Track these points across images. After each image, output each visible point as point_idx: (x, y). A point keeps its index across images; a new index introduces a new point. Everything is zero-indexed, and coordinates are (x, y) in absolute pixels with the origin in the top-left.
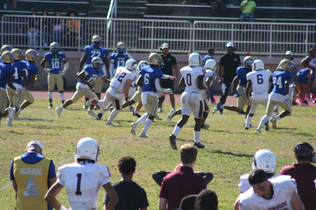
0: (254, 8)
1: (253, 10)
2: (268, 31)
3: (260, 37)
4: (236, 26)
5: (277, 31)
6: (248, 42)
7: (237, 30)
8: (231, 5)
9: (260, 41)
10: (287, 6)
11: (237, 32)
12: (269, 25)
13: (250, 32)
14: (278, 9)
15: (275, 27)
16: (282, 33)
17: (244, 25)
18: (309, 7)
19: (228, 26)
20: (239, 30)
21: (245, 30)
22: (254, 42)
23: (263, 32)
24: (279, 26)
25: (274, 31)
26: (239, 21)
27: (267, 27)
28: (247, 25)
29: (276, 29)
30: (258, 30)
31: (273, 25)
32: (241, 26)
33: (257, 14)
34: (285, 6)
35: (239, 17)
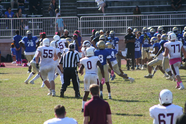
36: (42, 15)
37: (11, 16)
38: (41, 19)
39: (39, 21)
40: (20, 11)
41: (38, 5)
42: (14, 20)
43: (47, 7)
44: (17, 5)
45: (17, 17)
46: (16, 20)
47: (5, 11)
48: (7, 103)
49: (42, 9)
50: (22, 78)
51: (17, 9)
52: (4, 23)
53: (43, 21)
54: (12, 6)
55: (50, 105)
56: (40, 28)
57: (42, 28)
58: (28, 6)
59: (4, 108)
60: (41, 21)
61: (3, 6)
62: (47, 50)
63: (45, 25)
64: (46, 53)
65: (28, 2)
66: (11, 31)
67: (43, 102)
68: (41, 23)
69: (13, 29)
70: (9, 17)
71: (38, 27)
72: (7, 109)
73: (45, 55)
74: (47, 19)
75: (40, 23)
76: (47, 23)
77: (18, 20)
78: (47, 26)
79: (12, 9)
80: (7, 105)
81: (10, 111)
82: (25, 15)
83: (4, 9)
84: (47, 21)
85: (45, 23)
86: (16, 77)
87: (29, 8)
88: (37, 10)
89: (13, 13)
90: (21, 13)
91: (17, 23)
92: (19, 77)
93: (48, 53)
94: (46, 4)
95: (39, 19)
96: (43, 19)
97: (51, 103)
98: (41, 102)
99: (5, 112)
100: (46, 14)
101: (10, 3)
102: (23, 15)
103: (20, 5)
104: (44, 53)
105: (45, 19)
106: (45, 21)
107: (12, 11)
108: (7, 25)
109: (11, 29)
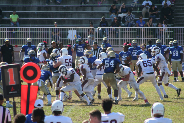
0: (18, 18)
1: (17, 20)
2: (27, 32)
3: (23, 35)
4: (8, 30)
5: (33, 32)
6: (16, 39)
7: (9, 32)
8: (5, 17)
9: (23, 38)
10: (37, 17)
11: (9, 33)
12: (28, 29)
13: (17, 33)
14: (33, 19)
15: (31, 30)
16: (36, 33)
17: (13, 29)
18: (51, 18)
19: (4, 30)
20: (10, 32)
21: (14, 32)
22: (20, 39)
23: (24, 33)
24: (34, 29)
25: (31, 32)
26: (10, 26)
27: (27, 30)
28: (15, 29)
29: (32, 31)
30: (22, 32)
31: (30, 29)
32: (11, 30)
33: (20, 22)
34: (36, 18)
35: (10, 24)
36: (173, 25)
37: (142, 25)
38: (172, 29)
39: (170, 31)
40: (151, 20)
41: (170, 14)
42: (145, 29)
43: (178, 16)
44: (148, 14)
45: (148, 26)
46: (147, 29)
47: (137, 20)
48: (136, 111)
49: (173, 18)
50: (151, 87)
51: (148, 18)
52: (135, 32)
53: (174, 31)
54: (143, 15)
55: (179, 115)
56: (170, 37)
57: (172, 37)
58: (160, 16)
59: (133, 115)
60: (172, 31)
61: (135, 15)
62: (67, 60)
63: (176, 34)
64: (68, 62)
65: (160, 12)
66: (142, 40)
67: (172, 111)
68: (172, 33)
69: (144, 38)
70: (140, 26)
71: (169, 36)
72: (136, 116)
73: (67, 64)
74: (178, 28)
75: (170, 33)
76: (178, 33)
77: (149, 29)
78: (178, 36)
79: (143, 19)
80: (136, 113)
81: (139, 119)
82: (156, 24)
83: (136, 18)
84: (178, 31)
85: (176, 33)
86: (145, 86)
87: (160, 17)
88: (168, 19)
89: (144, 22)
90: (152, 22)
91: (148, 32)
92: (149, 86)
93: (69, 62)
94: (177, 13)
95: (170, 29)
96: (174, 29)
97: (179, 113)
98: (170, 111)
99: (135, 120)
100: (177, 23)
101: (142, 13)
102: (153, 24)
103: (151, 15)
104: (66, 62)
105: (176, 29)
106: (176, 31)
107: (143, 20)
108: (138, 34)
109: (142, 38)
